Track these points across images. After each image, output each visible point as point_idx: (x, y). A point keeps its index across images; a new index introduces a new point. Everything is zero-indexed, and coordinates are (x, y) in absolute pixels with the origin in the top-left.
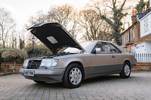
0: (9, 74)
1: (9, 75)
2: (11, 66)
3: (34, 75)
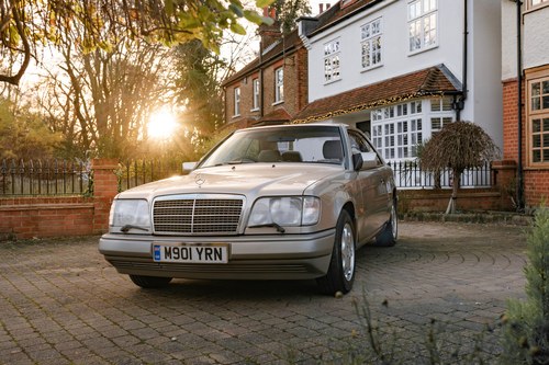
3: (229, 260)
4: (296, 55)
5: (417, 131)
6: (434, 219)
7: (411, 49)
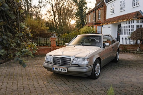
3: (68, 72)
4: (104, 7)
5: (132, 28)
6: (133, 53)
7: (133, 6)
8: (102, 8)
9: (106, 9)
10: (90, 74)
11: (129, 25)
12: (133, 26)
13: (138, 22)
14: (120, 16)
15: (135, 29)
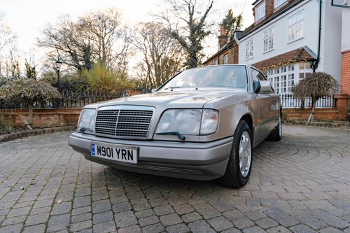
0: (19, 137)
1: (21, 138)
2: (21, 116)
3: (138, 161)
4: (233, 48)
5: (291, 80)
6: (301, 124)
7: (289, 40)
8: (230, 51)
9: (237, 52)
10: (221, 169)
11: (284, 74)
12: (293, 75)
13: (302, 68)
14: (266, 61)
15: (297, 80)
